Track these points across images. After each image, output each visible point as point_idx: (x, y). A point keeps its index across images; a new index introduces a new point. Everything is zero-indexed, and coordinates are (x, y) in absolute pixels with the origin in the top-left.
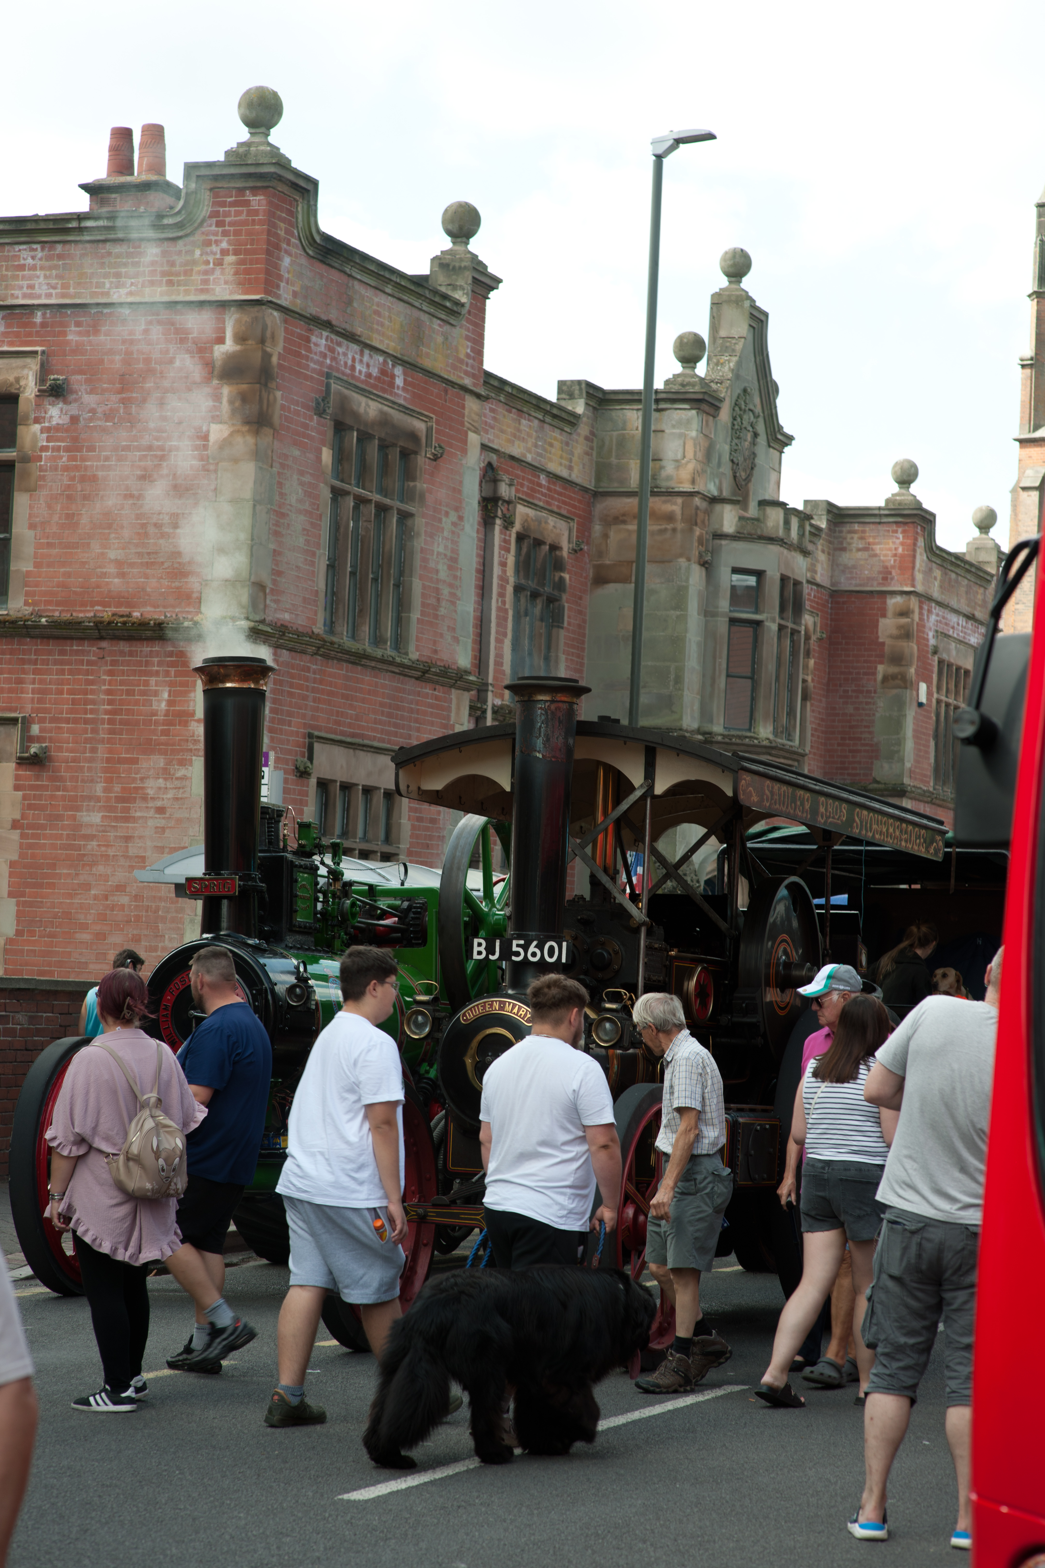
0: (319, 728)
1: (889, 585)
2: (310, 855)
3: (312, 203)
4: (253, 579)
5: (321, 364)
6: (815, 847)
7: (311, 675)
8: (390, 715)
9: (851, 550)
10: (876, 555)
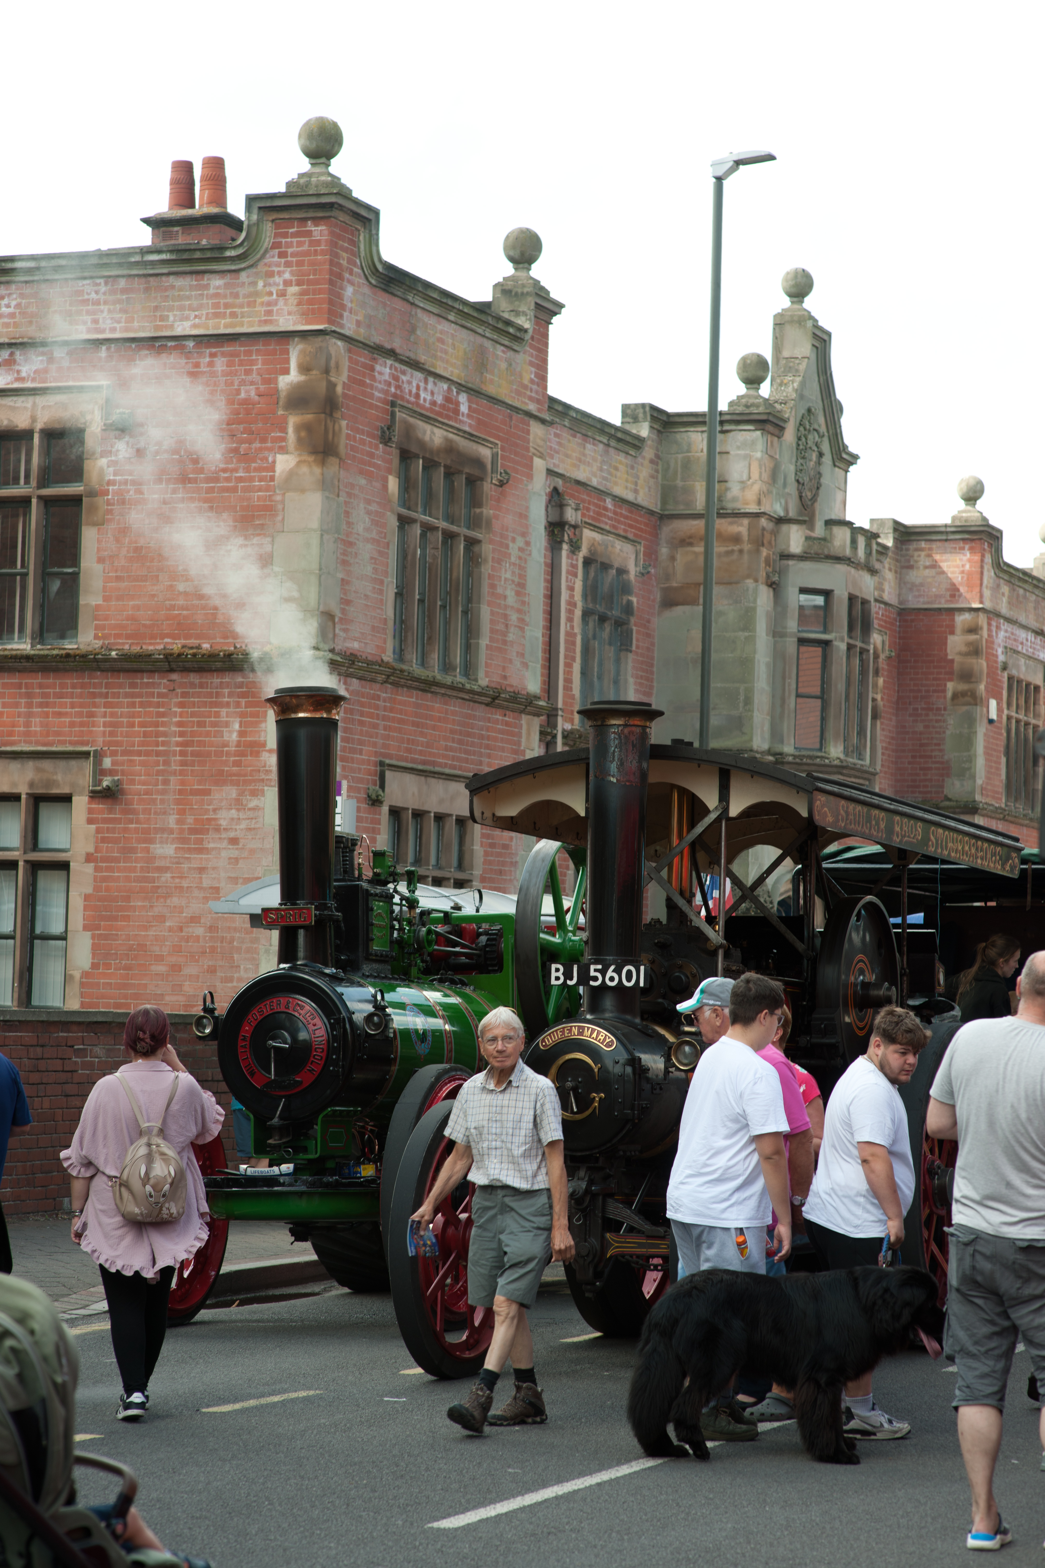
0: (390, 756)
1: (957, 602)
2: (386, 883)
3: (374, 232)
4: (322, 608)
5: (386, 392)
6: (890, 866)
7: (381, 703)
8: (460, 742)
9: (918, 568)
10: (943, 573)
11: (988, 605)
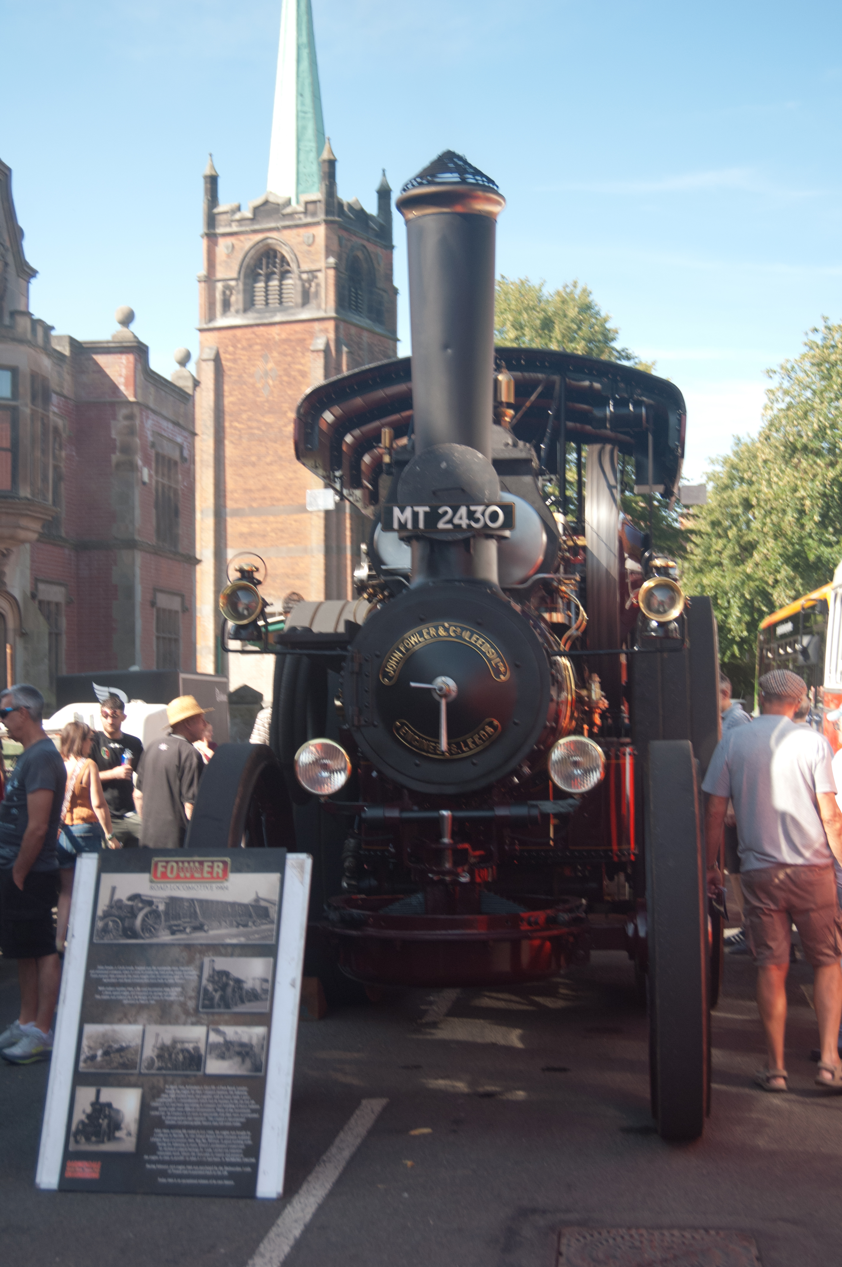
1: (117, 397)
9: (88, 373)
10: (106, 376)
11: (140, 400)
